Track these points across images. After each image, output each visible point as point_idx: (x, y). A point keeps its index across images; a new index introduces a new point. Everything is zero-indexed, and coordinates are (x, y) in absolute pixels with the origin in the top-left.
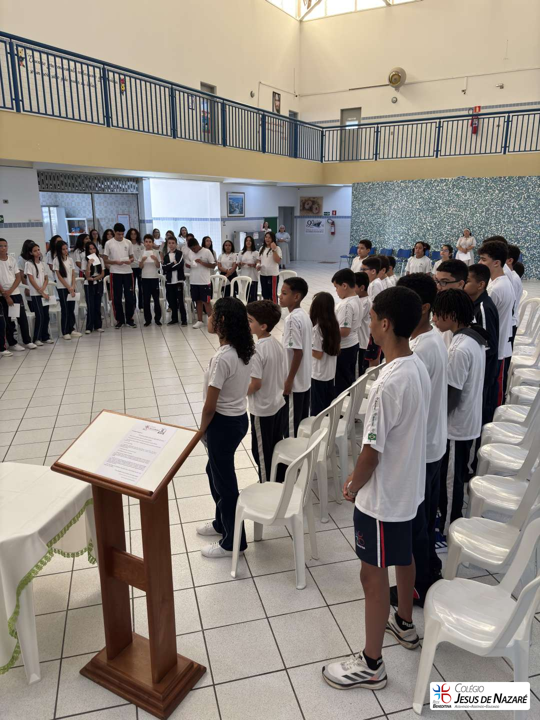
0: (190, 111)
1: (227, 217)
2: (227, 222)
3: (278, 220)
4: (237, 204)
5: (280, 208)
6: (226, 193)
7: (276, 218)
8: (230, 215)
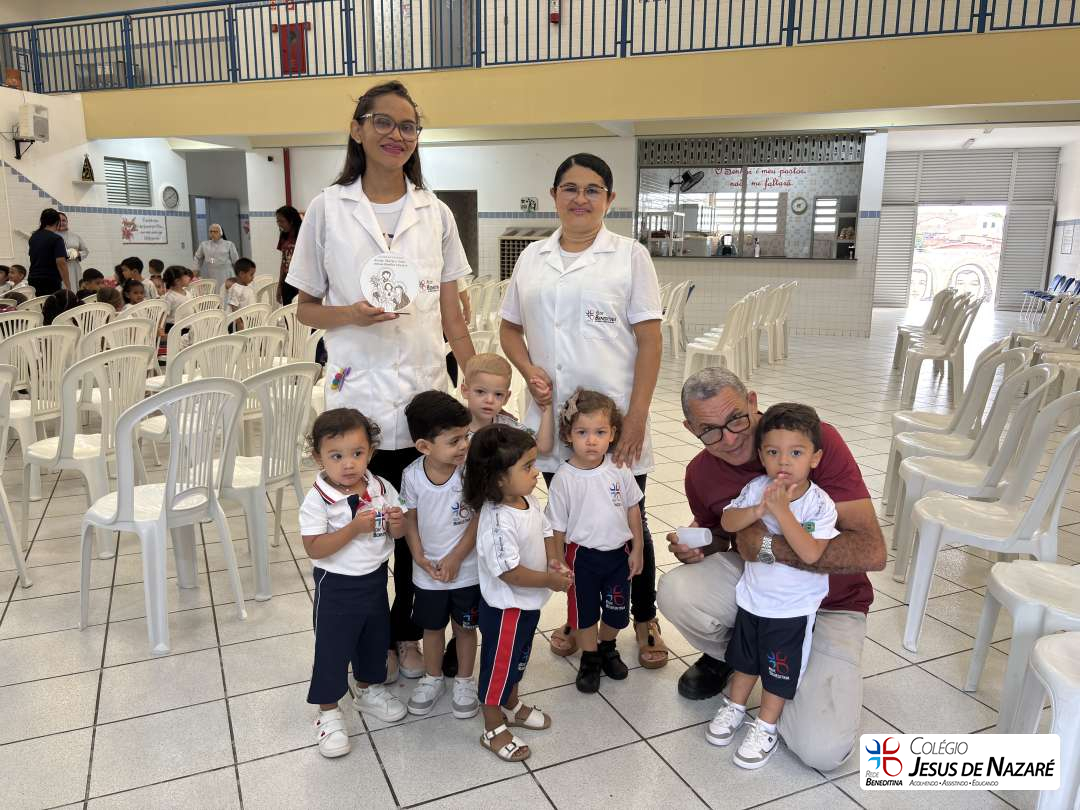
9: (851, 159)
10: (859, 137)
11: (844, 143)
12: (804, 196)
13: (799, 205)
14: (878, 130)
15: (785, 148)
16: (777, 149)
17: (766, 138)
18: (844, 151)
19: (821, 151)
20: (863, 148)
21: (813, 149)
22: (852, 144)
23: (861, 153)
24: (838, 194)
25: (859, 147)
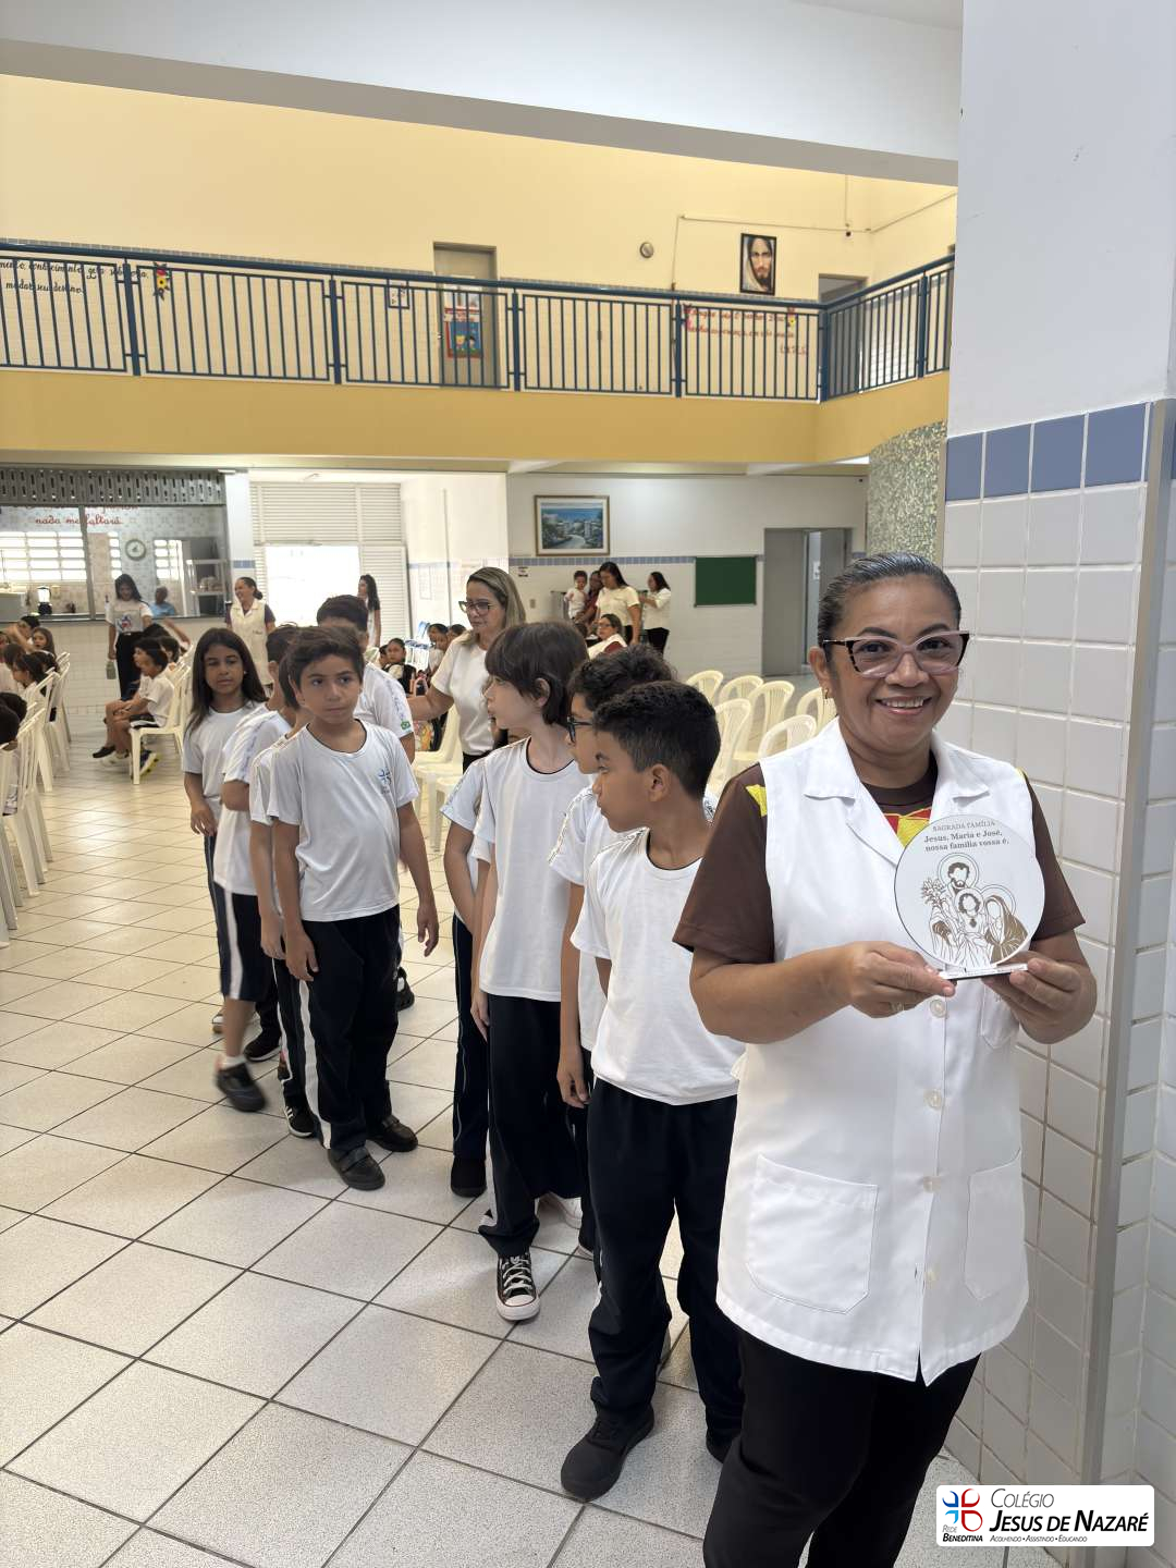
0: (393, 314)
1: (533, 556)
2: (529, 570)
3: (760, 566)
4: (576, 525)
5: (768, 532)
6: (532, 500)
7: (749, 563)
8: (542, 551)
9: (211, 500)
10: (216, 476)
11: (200, 482)
12: (140, 537)
13: (135, 550)
14: (239, 470)
15: (130, 485)
16: (120, 485)
17: (104, 471)
18: (203, 491)
19: (175, 491)
20: (223, 489)
21: (165, 488)
22: (209, 484)
23: (222, 494)
24: (182, 534)
25: (218, 488)
